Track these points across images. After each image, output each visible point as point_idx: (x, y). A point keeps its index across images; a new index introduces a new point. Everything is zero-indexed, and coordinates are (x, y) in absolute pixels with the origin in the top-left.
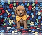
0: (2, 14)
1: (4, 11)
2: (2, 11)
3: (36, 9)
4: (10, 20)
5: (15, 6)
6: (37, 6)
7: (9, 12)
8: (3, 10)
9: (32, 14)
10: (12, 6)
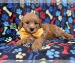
4: (17, 28)
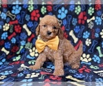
0: (15, 34)
1: (20, 28)
2: (16, 27)
3: (98, 24)
5: (43, 13)
6: (100, 17)
7: (29, 29)
8: (17, 25)
9: (86, 35)
10: (38, 15)
